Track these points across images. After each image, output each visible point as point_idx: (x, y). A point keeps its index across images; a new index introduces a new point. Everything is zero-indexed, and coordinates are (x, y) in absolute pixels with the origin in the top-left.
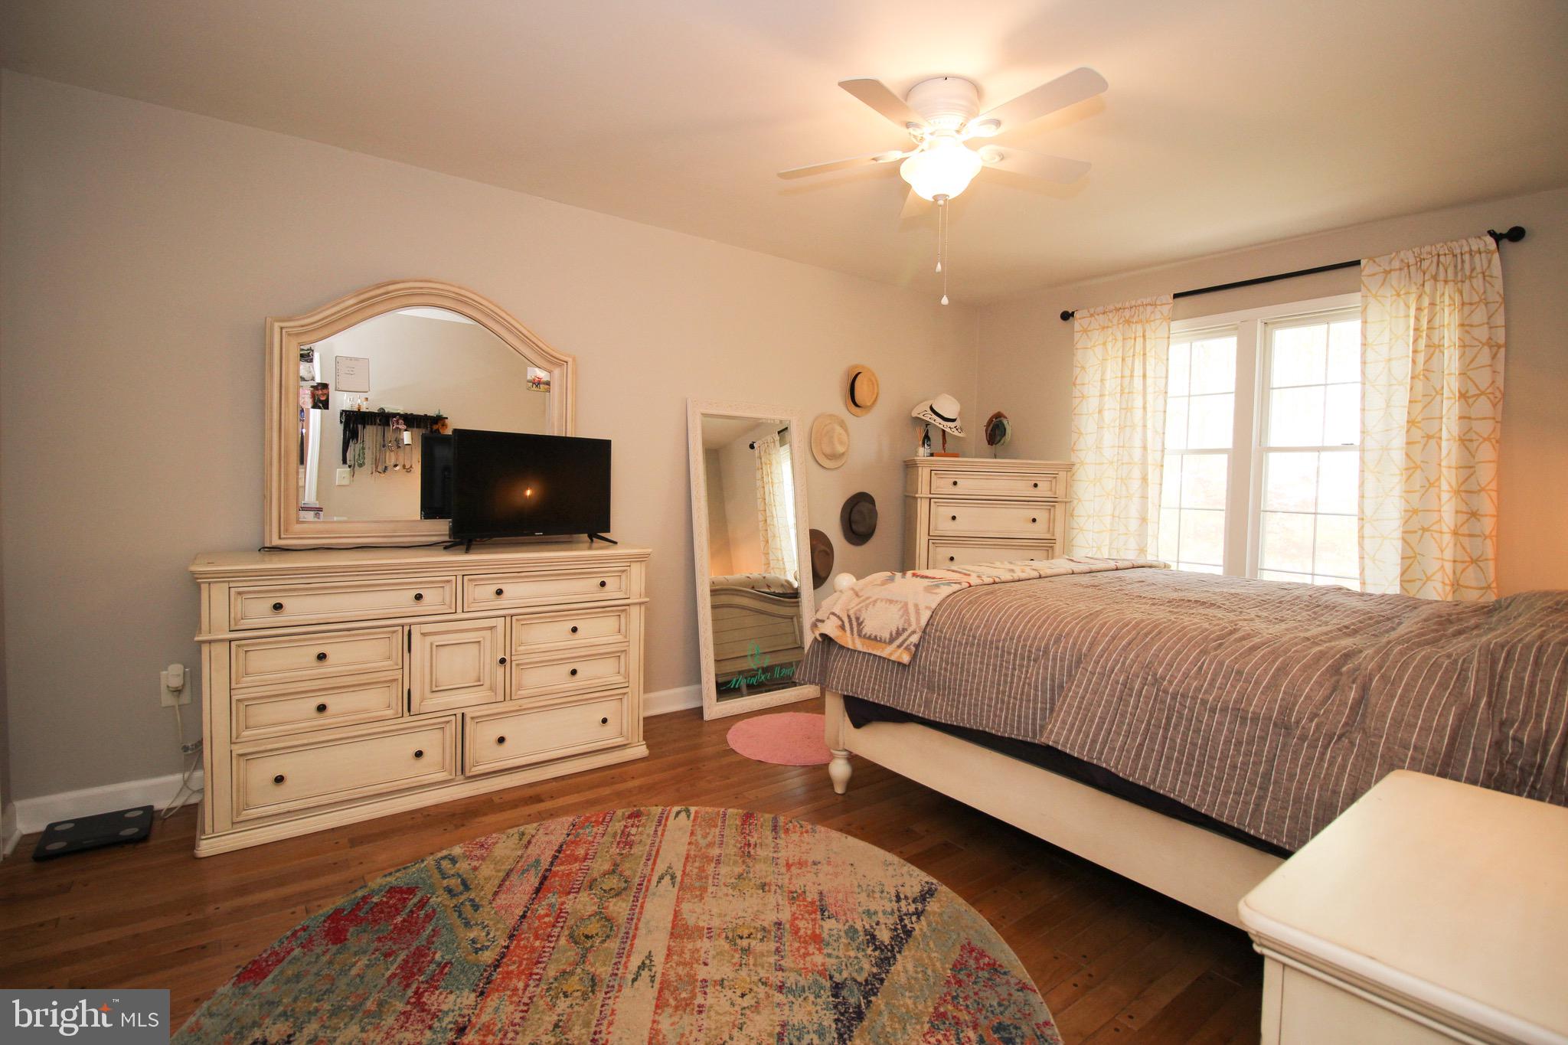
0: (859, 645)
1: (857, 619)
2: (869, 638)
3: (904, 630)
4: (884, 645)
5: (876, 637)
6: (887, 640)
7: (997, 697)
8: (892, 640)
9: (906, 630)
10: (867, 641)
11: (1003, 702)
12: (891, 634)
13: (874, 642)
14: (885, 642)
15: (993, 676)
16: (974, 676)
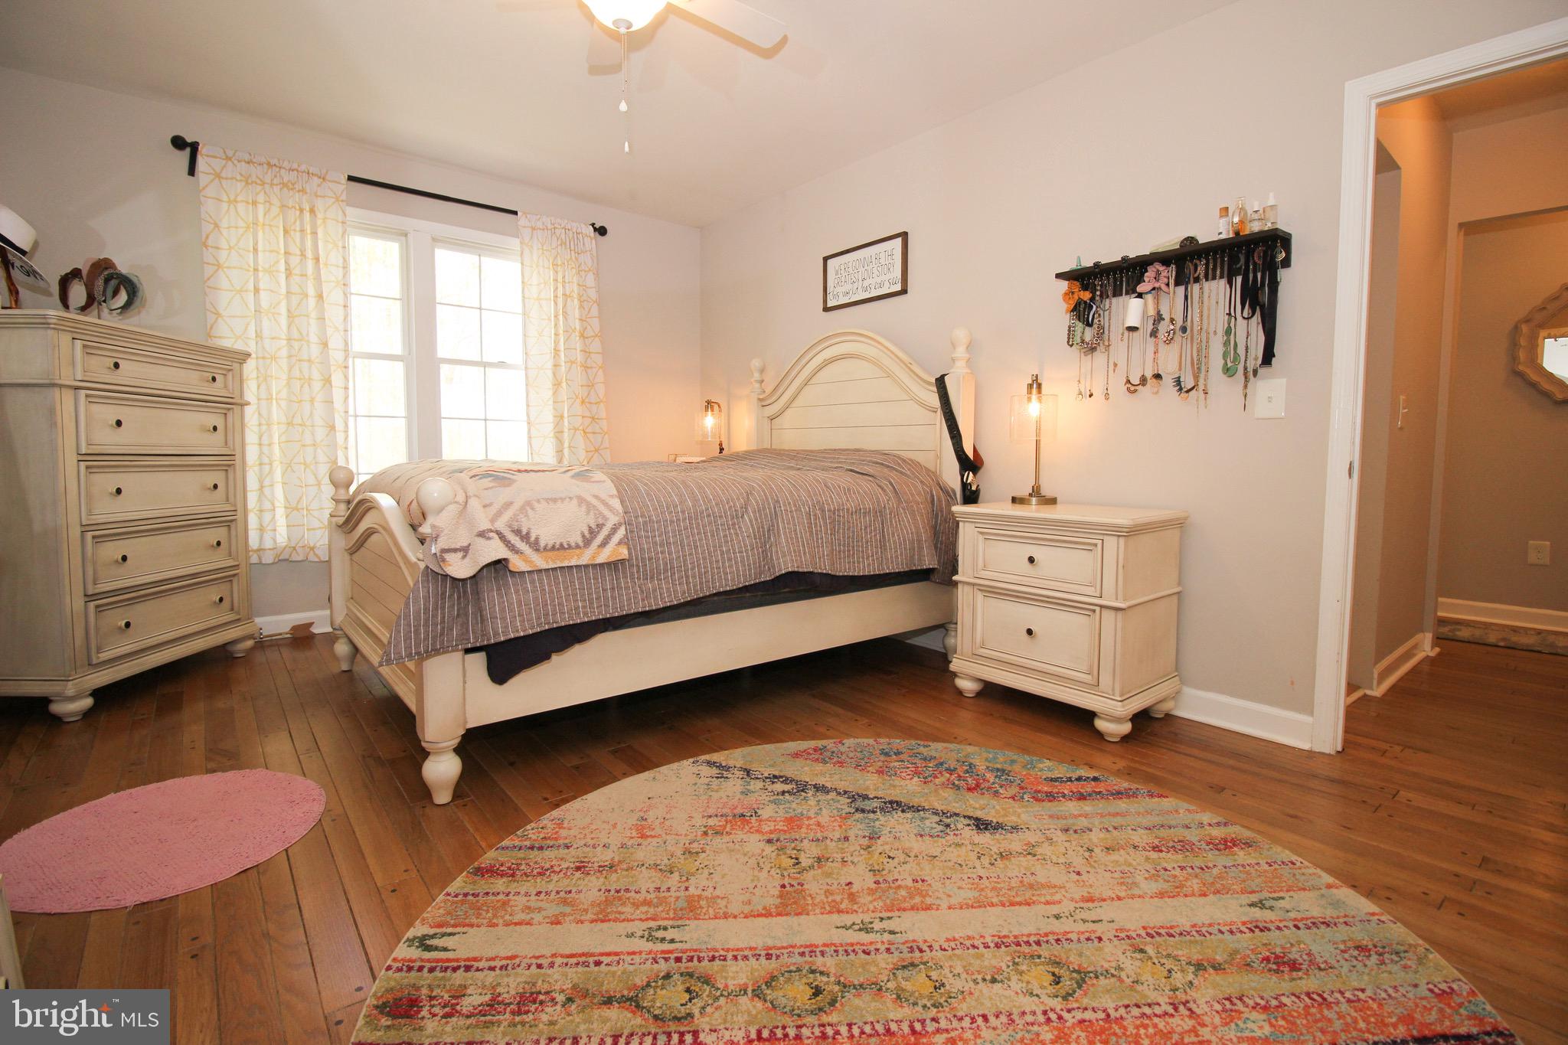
0: (540, 562)
1: (517, 532)
2: (553, 548)
3: (600, 526)
4: (578, 551)
5: (561, 545)
6: (581, 544)
7: (723, 558)
8: (587, 542)
9: (603, 525)
10: (550, 554)
11: (730, 560)
12: (583, 536)
13: (561, 552)
14: (578, 547)
15: (713, 541)
16: (696, 547)
